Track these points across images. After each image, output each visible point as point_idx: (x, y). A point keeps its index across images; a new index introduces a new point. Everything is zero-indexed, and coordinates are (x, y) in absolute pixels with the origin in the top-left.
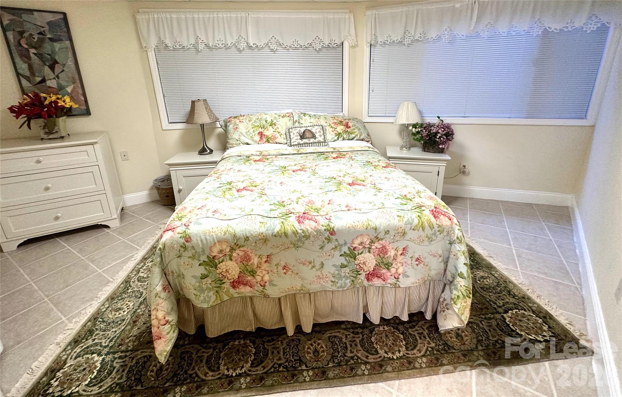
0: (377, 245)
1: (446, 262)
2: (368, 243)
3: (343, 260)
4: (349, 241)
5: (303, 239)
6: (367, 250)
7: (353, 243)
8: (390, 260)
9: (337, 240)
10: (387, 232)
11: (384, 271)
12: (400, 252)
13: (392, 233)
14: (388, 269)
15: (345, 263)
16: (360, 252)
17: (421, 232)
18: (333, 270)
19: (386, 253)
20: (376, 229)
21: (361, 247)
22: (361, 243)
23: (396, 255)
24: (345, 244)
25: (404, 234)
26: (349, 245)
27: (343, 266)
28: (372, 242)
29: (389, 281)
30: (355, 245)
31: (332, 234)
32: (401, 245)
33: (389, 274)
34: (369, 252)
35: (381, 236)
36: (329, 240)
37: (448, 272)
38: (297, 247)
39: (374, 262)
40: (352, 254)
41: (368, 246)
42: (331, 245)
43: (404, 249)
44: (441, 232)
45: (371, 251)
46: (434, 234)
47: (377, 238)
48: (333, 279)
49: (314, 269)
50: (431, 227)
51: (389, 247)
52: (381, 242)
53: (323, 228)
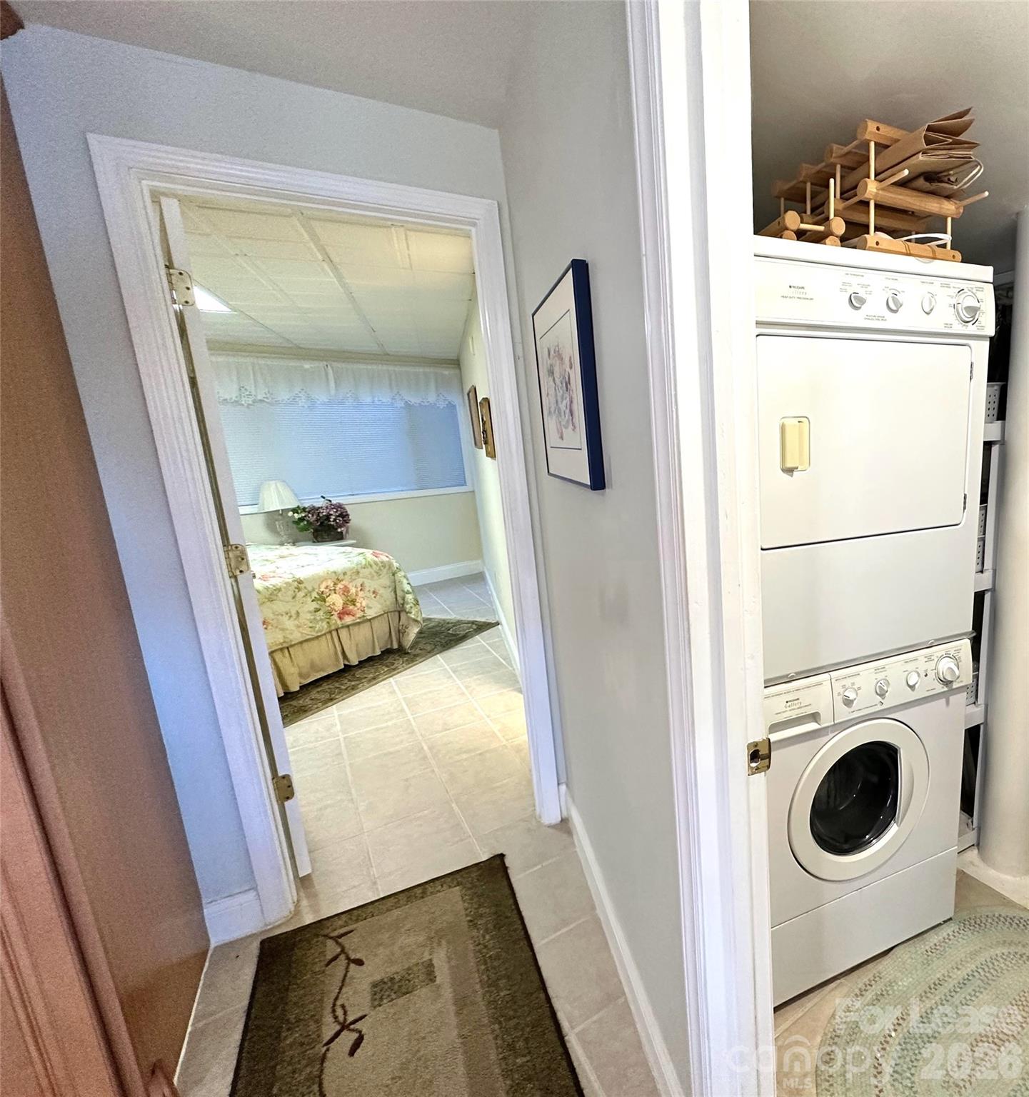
0: (340, 586)
1: (395, 592)
2: (332, 585)
3: (315, 605)
4: (316, 587)
5: (275, 593)
6: (333, 592)
7: (320, 588)
8: (354, 597)
9: (305, 588)
10: (345, 574)
11: (351, 607)
12: (359, 589)
13: (349, 573)
14: (354, 605)
15: (318, 607)
16: (328, 594)
17: (370, 569)
18: (309, 616)
19: (349, 591)
20: (335, 573)
21: (327, 590)
22: (327, 587)
23: (357, 591)
24: (314, 590)
25: (358, 573)
26: (317, 590)
27: (317, 610)
28: (335, 584)
29: (358, 616)
30: (322, 590)
31: (299, 583)
32: (359, 582)
33: (356, 608)
34: (335, 593)
35: (341, 577)
36: (299, 589)
37: (398, 598)
38: (271, 600)
39: (342, 602)
40: (322, 598)
41: (333, 588)
42: (301, 594)
43: (361, 585)
44: (384, 567)
45: (337, 592)
46: (380, 569)
47: (338, 579)
48: (311, 625)
49: (292, 619)
50: (376, 564)
51: (350, 586)
52: (342, 583)
53: (290, 580)
